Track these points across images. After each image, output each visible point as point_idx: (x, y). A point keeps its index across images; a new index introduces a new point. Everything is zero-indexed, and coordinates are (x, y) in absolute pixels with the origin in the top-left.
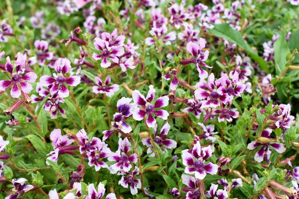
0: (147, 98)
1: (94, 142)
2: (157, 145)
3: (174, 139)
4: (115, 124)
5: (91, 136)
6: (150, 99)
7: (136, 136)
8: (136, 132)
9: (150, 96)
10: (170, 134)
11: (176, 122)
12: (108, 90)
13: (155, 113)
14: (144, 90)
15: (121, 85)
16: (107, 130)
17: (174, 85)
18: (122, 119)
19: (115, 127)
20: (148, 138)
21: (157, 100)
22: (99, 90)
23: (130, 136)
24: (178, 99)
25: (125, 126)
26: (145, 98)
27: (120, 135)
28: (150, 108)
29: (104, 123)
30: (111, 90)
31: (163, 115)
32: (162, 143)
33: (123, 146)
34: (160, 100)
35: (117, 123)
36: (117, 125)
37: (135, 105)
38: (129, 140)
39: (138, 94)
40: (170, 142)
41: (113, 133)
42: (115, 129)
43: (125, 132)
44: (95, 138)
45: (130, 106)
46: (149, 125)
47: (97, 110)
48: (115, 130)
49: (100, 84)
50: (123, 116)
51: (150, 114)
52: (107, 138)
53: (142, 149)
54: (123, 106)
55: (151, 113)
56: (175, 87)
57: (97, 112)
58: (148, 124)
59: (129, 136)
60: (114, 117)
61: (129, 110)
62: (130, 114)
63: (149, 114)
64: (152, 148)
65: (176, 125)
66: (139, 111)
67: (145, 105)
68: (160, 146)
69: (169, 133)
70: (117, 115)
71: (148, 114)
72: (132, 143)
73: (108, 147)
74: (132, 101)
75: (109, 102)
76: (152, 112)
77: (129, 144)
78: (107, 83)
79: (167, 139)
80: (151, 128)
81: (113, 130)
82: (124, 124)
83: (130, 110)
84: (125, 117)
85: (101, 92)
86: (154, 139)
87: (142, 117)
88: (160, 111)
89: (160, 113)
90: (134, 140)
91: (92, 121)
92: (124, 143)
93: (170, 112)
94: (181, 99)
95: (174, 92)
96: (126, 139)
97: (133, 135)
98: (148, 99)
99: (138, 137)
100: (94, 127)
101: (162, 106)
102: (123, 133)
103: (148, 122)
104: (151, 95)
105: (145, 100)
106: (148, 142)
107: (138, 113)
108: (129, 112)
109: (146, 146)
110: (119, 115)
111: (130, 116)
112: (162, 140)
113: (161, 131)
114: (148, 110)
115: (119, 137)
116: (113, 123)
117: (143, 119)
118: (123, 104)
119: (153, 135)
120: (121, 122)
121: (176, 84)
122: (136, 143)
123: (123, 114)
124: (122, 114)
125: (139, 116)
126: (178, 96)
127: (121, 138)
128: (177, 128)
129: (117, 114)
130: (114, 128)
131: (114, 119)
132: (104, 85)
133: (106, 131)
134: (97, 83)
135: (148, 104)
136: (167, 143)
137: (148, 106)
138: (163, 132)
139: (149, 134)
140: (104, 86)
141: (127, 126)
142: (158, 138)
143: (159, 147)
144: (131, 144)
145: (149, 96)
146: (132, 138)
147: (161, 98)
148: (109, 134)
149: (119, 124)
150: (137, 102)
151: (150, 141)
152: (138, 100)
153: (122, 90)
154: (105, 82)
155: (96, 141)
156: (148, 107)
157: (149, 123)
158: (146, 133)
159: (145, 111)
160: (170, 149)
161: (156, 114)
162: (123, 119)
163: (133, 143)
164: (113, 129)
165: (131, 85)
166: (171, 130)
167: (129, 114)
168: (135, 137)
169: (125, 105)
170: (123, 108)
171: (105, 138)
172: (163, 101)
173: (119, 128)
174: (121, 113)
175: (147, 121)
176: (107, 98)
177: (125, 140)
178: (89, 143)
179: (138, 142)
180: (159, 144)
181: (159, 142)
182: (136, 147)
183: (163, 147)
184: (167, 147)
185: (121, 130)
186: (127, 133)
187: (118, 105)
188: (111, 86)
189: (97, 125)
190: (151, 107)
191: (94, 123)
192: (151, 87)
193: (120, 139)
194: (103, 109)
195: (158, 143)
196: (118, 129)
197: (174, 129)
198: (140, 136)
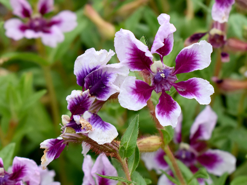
0: (154, 50)
1: (19, 172)
2: (184, 168)
3: (227, 148)
4: (72, 120)
5: (8, 154)
6: (163, 51)
7: (130, 150)
8: (130, 138)
9: (163, 45)
10: (216, 136)
11: (230, 102)
12: (46, 29)
13: (176, 88)
14: (143, 21)
15: (81, 12)
16: (52, 139)
17: (221, 9)
18: (89, 108)
19: (73, 130)
20: (159, 151)
21: (181, 55)
22: (23, 29)
23: (114, 151)
24: (233, 43)
25: (98, 125)
26: (150, 49)
27: (85, 148)
28: (163, 75)
29: (40, 115)
30: (55, 28)
31: (200, 91)
32: (196, 163)
33: (95, 176)
34: (189, 53)
35: (77, 118)
36: (78, 123)
37: (121, 68)
38: (110, 160)
39: (129, 39)
40: (219, 159)
41: (67, 144)
42: (73, 134)
43: (101, 142)
44: (20, 160)
45: (109, 72)
46: (164, 121)
47: (22, 82)
48: (72, 138)
49: (26, 13)
50: (93, 99)
51: (163, 91)
52: (52, 159)
53: (147, 182)
54: (91, 71)
55: (166, 88)
56: (226, 13)
57: (21, 87)
58: (158, 117)
59: (110, 152)
60: (68, 103)
61: (107, 81)
62: (112, 93)
63: (160, 90)
64: (171, 178)
65: (232, 112)
66: (133, 85)
67: (149, 67)
68: (193, 169)
69: (213, 133)
70: (77, 96)
71: (157, 92)
72: (120, 167)
73: (56, 179)
74: (115, 59)
75: (50, 59)
76: (169, 86)
77: (111, 170)
78: (44, 10)
79: (210, 151)
80: (169, 127)
81: (68, 138)
82: (96, 119)
83: (111, 82)
84: (96, 100)
85: (30, 34)
86: (177, 153)
87: (142, 102)
88: (190, 81)
89: (191, 88)
90: (124, 160)
91: (8, 112)
92: (99, 167)
93: (214, 79)
94: (241, 42)
95: (223, 26)
96: (103, 158)
97: (123, 148)
98: (157, 51)
99: (134, 152)
100: (14, 127)
101: (194, 67)
102: (95, 142)
103: (159, 113)
104: (165, 40)
105: (149, 54)
106: (161, 159)
107: (131, 90)
108: (107, 88)
109: (154, 171)
110: (81, 97)
111: (110, 98)
112: (197, 154)
113: (194, 129)
114: (158, 82)
115: (85, 155)
116: (65, 119)
117: (146, 105)
118: (92, 68)
119: (171, 144)
120: (87, 115)
121: (227, 6)
122: (130, 168)
123: (93, 93)
124: (90, 92)
125: (135, 97)
126: (232, 36)
127: (89, 157)
128: (234, 118)
129: (76, 93)
130: (70, 131)
131: (68, 107)
132: (36, 15)
133: (49, 140)
134: (17, 11)
135: (156, 65)
136: (211, 161)
137: (158, 69)
138: (199, 132)
139: (162, 140)
140: (37, 19)
141: (104, 125)
142: (185, 150)
143: (189, 174)
144: (117, 169)
145: (159, 43)
146: (119, 155)
147: (190, 47)
148: (57, 148)
149: (83, 119)
150: (128, 61)
151: (166, 158)
152: (129, 57)
153: (83, 25)
154: (38, 7)
155: (23, 168)
156: (158, 74)
157: (163, 114)
158: (153, 140)
159: (151, 85)
160: (218, 177)
161: (179, 90)
162: (91, 106)
163: (122, 167)
164: (66, 134)
165: (108, 12)
166: (218, 125)
167: (107, 92)
168: (127, 153)
169: (95, 69)
170: (90, 77)
171: (47, 159)
172: (198, 56)
173: (83, 132)
174: (87, 91)
175: (156, 110)
176: (45, 50)
177: (101, 161)
178: (5, 173)
179: (134, 167)
180: (189, 164)
181: (188, 159)
182: (132, 179)
183: (201, 173)
184: (210, 171)
185: (87, 137)
186: (105, 144)
187: (77, 70)
188: (56, 18)
189: (22, 123)
190: (165, 72)
191: (15, 118)
192: (164, 19)
193: (88, 160)
194: (35, 77)
195: (185, 161)
196: (80, 134)
197: (227, 122)
198: (139, 149)
